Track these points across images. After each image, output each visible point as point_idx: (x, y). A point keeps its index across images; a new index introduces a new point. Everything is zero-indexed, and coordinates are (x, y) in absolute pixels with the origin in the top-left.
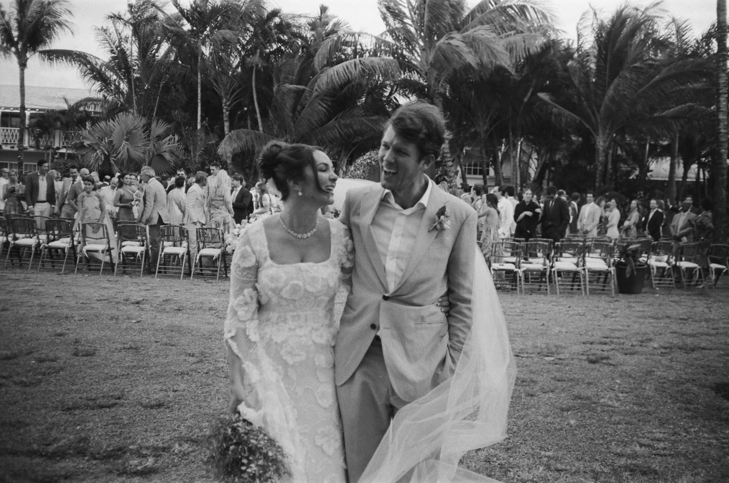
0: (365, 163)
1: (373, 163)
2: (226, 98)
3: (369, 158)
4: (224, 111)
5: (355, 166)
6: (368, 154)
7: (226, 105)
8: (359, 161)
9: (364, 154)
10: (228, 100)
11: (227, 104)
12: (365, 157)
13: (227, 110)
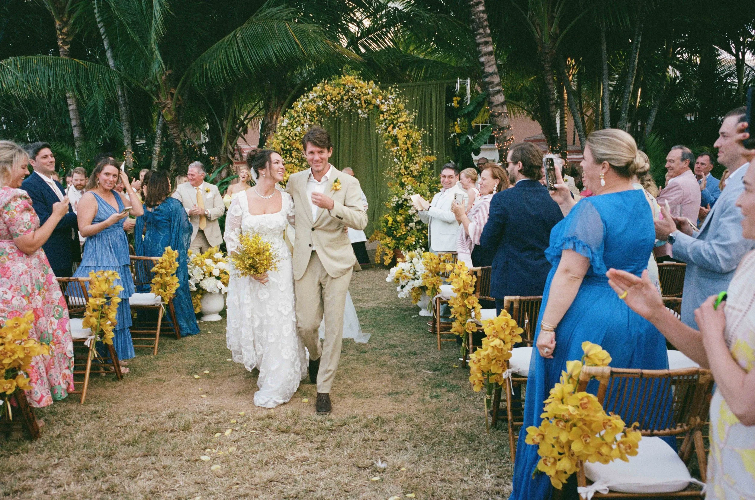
0: (313, 107)
1: (331, 107)
2: (61, 20)
3: (321, 97)
4: (60, 43)
5: (291, 117)
6: (318, 88)
7: (62, 34)
8: (299, 105)
9: (310, 89)
10: (65, 24)
11: (65, 30)
12: (311, 95)
13: (65, 43)
